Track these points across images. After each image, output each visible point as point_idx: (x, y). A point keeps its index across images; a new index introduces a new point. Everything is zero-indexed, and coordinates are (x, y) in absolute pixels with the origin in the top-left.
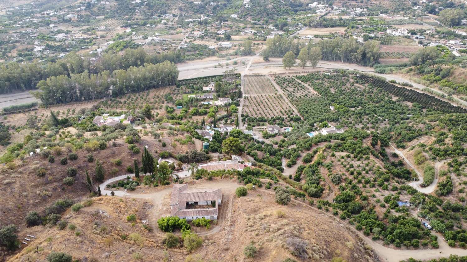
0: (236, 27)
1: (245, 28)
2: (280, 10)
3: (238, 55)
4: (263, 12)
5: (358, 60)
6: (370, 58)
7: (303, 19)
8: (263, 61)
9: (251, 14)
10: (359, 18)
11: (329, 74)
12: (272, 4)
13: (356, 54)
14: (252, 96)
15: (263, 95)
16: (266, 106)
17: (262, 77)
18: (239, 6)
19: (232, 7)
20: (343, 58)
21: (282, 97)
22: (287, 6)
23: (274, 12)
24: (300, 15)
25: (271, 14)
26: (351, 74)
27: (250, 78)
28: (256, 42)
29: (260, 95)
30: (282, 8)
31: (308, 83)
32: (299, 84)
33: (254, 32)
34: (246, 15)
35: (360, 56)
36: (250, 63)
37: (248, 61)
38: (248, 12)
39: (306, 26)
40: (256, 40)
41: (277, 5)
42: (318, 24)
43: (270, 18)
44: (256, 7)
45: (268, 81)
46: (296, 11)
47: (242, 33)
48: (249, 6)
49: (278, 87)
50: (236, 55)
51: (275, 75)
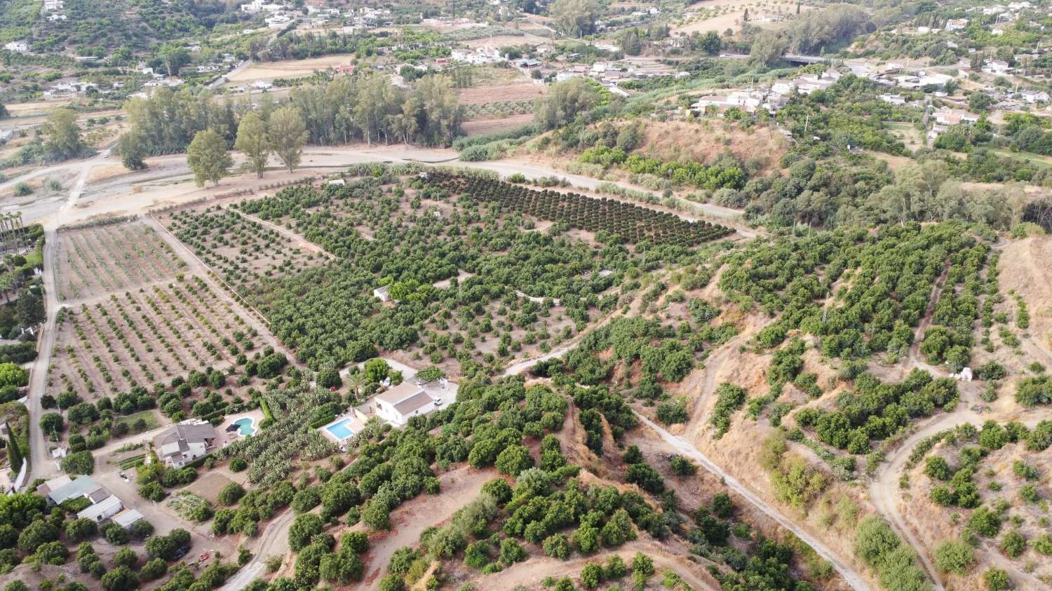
0: (26, 78)
1: (58, 77)
2: (163, 25)
3: (34, 162)
4: (111, 31)
5: (411, 131)
6: (439, 123)
7: (232, 42)
8: (127, 170)
9: (72, 37)
10: (378, 31)
11: (341, 181)
12: (137, 9)
13: (400, 116)
14: (91, 303)
15: (134, 290)
16: (148, 334)
17: (125, 226)
18: (30, 19)
19: (8, 23)
20: (367, 133)
21: (204, 286)
22: (180, 11)
23: (145, 29)
24: (223, 33)
25: (136, 35)
26: (402, 173)
27: (80, 236)
28: (97, 116)
29: (120, 294)
30: (168, 18)
31: (285, 219)
32: (256, 227)
33: (88, 88)
34: (57, 42)
35: (413, 120)
36: (81, 183)
37: (73, 176)
38: (61, 35)
39: (246, 59)
40: (98, 110)
41: (151, 10)
42: (276, 50)
43: (135, 45)
44: (84, 18)
45: (150, 236)
46: (210, 25)
47: (46, 94)
48: (64, 17)
49: (185, 253)
50: (26, 162)
51: (169, 211)
